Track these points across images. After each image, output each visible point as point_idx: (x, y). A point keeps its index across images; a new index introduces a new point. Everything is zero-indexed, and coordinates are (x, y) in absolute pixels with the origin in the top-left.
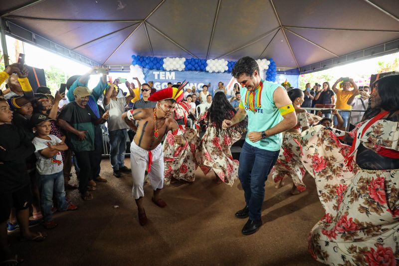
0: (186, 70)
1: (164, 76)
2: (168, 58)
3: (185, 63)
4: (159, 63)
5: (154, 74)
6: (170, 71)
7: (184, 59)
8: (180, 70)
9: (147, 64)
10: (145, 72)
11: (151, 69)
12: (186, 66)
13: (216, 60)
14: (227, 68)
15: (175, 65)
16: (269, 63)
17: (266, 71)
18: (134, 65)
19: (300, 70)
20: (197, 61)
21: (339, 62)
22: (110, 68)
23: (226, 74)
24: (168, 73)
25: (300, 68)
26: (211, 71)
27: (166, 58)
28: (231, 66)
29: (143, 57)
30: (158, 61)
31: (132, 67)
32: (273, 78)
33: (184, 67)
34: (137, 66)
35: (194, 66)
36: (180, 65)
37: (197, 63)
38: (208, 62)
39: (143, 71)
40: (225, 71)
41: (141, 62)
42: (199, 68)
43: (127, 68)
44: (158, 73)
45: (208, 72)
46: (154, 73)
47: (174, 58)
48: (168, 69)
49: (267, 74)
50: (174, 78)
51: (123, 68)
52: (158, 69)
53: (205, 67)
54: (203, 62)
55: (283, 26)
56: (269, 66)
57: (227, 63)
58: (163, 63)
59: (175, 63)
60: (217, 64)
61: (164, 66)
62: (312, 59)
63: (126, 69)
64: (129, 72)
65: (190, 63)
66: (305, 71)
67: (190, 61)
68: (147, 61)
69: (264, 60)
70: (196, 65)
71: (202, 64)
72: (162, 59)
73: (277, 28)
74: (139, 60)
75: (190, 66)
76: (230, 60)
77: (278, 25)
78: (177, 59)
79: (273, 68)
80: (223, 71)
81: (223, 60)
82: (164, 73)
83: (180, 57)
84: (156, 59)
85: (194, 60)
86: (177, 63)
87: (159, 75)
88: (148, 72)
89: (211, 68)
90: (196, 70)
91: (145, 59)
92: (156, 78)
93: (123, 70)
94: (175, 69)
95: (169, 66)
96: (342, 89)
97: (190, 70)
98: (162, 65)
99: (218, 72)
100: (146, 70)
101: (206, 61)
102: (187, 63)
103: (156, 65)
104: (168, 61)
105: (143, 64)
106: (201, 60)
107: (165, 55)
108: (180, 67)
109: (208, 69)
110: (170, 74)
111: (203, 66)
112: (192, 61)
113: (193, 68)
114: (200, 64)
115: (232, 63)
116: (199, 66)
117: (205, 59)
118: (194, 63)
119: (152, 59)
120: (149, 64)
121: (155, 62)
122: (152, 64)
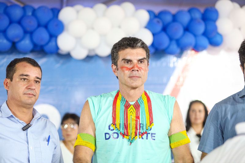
13: (101, 7)
20: (17, 13)
35: (4, 32)
37: (19, 22)
45: (68, 56)
53: (53, 36)
54: (45, 17)
70: (15, 31)
71: (39, 25)
76: (157, 10)
81: (129, 7)
89: (78, 39)
101: (56, 12)
106: (34, 11)
111: (43, 35)
115: (168, 18)
116: (26, 32)
117: (57, 6)
118: (6, 22)
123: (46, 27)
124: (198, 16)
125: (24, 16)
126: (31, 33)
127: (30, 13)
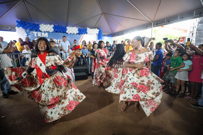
0: (54, 32)
1: (41, 34)
2: (42, 24)
3: (53, 28)
4: (37, 27)
5: (34, 34)
6: (45, 32)
7: (53, 26)
8: (51, 31)
9: (28, 27)
10: (27, 32)
11: (32, 30)
12: (54, 29)
13: (72, 27)
14: (78, 32)
15: (47, 29)
16: (98, 30)
17: (98, 35)
18: (19, 27)
19: (113, 35)
21: (127, 32)
23: (78, 35)
24: (43, 33)
25: (113, 34)
26: (69, 33)
27: (41, 24)
28: (80, 31)
29: (25, 22)
30: (36, 25)
31: (17, 28)
32: (101, 38)
33: (53, 30)
34: (21, 28)
35: (59, 29)
36: (51, 29)
37: (61, 28)
38: (67, 28)
39: (26, 31)
40: (77, 34)
41: (24, 26)
42: (62, 31)
43: (14, 29)
44: (37, 33)
45: (68, 33)
46: (34, 32)
47: (46, 25)
48: (43, 31)
49: (98, 36)
50: (47, 36)
51: (10, 28)
52: (36, 31)
54: (64, 28)
55: (103, 13)
56: (99, 32)
57: (78, 29)
58: (39, 27)
59: (47, 27)
60: (72, 30)
61: (40, 29)
62: (118, 29)
63: (12, 29)
64: (15, 31)
65: (56, 28)
66: (115, 35)
67: (56, 27)
68: (28, 25)
69: (96, 29)
70: (60, 29)
72: (38, 25)
73: (101, 14)
74: (22, 24)
75: (57, 30)
76: (79, 28)
77: (101, 13)
78: (48, 25)
79: (101, 33)
80: (76, 33)
81: (75, 27)
82: (41, 33)
83: (50, 24)
84: (35, 24)
86: (49, 27)
87: (37, 34)
88: (29, 32)
89: (69, 31)
90: (60, 32)
91: (26, 24)
92: (36, 35)
93: (10, 29)
94: (48, 31)
95: (43, 29)
96: (128, 43)
97: (57, 32)
98: (39, 28)
99: (73, 34)
100: (28, 30)
101: (66, 27)
102: (55, 28)
103: (34, 28)
104: (43, 26)
105: (25, 26)
107: (40, 23)
108: (51, 30)
109: (67, 32)
110: (45, 34)
111: (64, 30)
112: (57, 27)
113: (59, 31)
114: (63, 29)
115: (81, 30)
116: (62, 30)
117: (66, 26)
118: (59, 28)
119: (31, 24)
120: (29, 27)
121: (34, 26)
122: (32, 27)
123: (64, 29)
124: (84, 29)
126: (63, 30)
127: (62, 27)
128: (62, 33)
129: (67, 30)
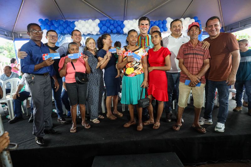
2: (80, 21)
3: (99, 25)
4: (70, 26)
7: (98, 21)
8: (94, 33)
12: (101, 28)
13: (135, 20)
15: (88, 28)
16: (193, 20)
19: (225, 29)
20: (112, 22)
22: (21, 36)
27: (77, 21)
29: (51, 21)
30: (69, 24)
33: (98, 29)
35: (109, 27)
36: (94, 28)
37: (113, 25)
41: (50, 26)
42: (115, 31)
47: (87, 21)
53: (122, 29)
54: (120, 23)
58: (75, 26)
60: (135, 25)
65: (104, 25)
67: (104, 22)
68: (56, 25)
69: (188, 19)
70: (112, 27)
71: (118, 26)
72: (73, 23)
74: (47, 24)
75: (105, 28)
78: (90, 21)
83: (94, 19)
85: (109, 21)
86: (90, 26)
89: (128, 29)
90: (112, 33)
91: (54, 23)
94: (89, 32)
95: (81, 29)
101: (123, 22)
102: (101, 25)
103: (66, 28)
104: (80, 23)
105: (52, 28)
106: (117, 22)
107: (76, 18)
108: (94, 30)
109: (124, 30)
111: (119, 28)
112: (106, 22)
114: (116, 25)
116: (115, 27)
118: (109, 24)
119: (61, 23)
120: (58, 28)
121: (65, 26)
122: (62, 28)
123: (120, 26)
124: (161, 22)
125: (114, 23)
126: (116, 28)
128: (115, 35)
129: (124, 26)
